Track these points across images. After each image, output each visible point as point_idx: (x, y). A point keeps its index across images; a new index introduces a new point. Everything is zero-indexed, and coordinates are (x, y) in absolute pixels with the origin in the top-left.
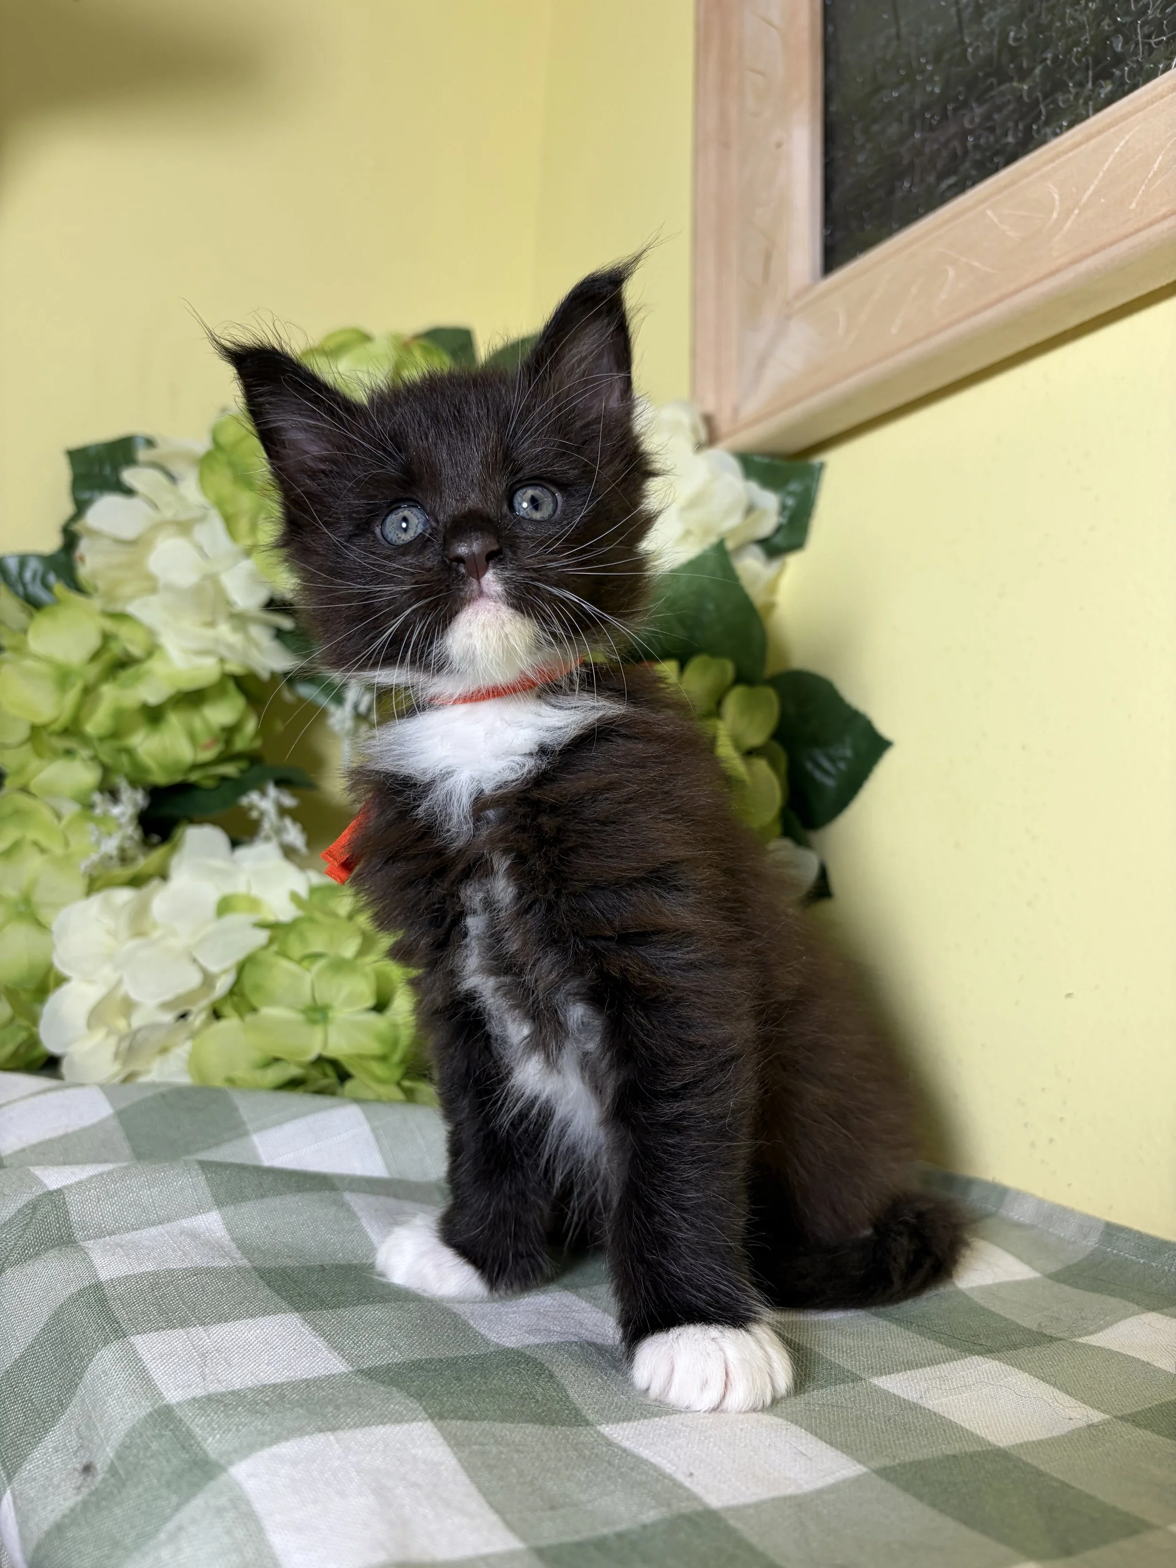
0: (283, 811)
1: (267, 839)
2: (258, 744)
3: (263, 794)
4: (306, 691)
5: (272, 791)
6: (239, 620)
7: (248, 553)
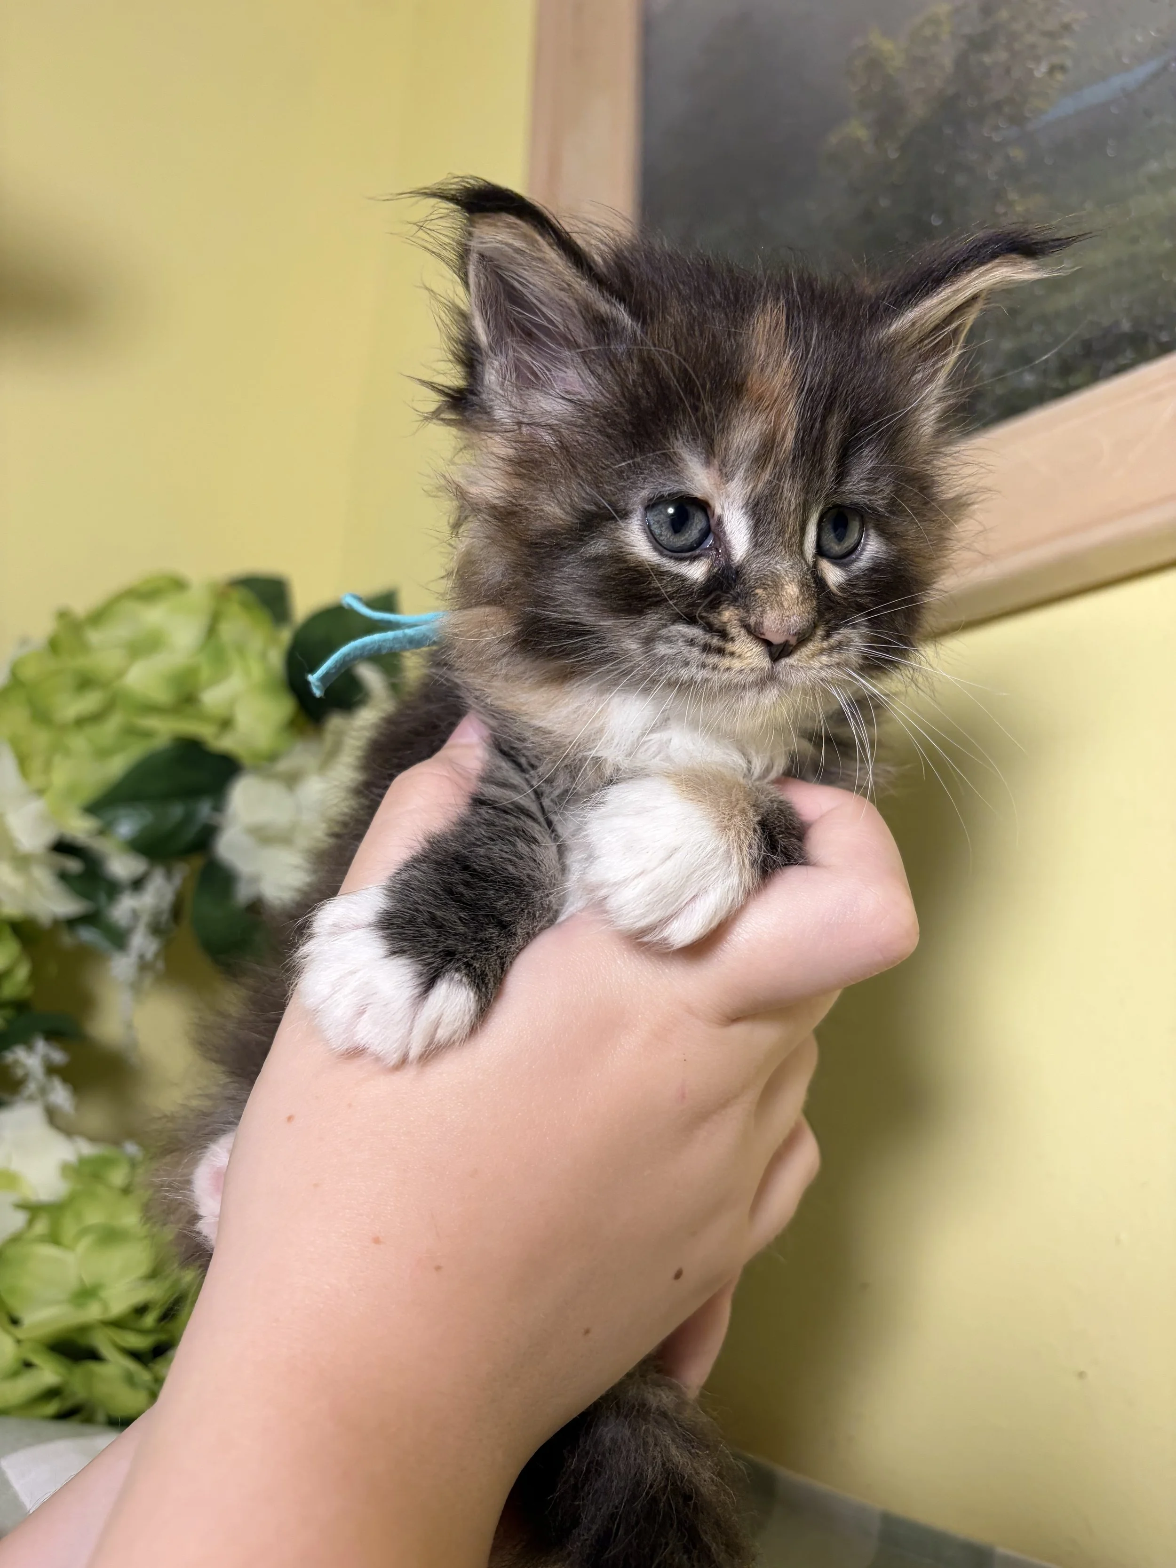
0: (51, 1070)
1: (31, 1099)
2: (28, 992)
3: (30, 1047)
4: (87, 935)
5: (41, 1046)
6: (21, 862)
7: (40, 792)
